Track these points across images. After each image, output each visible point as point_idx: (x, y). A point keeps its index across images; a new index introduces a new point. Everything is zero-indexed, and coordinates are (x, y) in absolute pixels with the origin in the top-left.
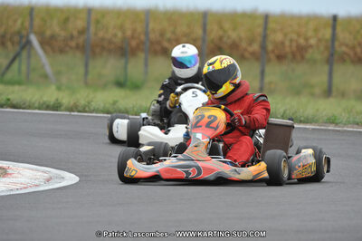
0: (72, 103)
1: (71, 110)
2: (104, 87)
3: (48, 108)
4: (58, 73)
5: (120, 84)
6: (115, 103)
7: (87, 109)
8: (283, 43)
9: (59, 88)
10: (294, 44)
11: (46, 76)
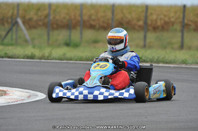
0: (41, 55)
1: (40, 58)
2: (59, 46)
3: (28, 57)
4: (33, 39)
5: (67, 44)
6: (64, 54)
7: (49, 58)
8: (156, 21)
9: (34, 47)
10: (163, 22)
11: (26, 41)
